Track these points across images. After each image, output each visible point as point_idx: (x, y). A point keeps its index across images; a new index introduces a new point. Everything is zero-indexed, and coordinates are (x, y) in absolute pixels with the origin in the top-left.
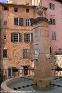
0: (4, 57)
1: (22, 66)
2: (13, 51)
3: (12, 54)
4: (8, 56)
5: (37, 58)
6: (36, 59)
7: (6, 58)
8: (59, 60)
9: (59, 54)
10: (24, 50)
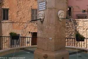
0: (4, 19)
1: (30, 33)
2: (18, 12)
3: (16, 15)
4: (9, 18)
5: (42, 18)
6: (40, 19)
7: (7, 21)
8: (82, 25)
9: (82, 18)
10: (33, 10)
